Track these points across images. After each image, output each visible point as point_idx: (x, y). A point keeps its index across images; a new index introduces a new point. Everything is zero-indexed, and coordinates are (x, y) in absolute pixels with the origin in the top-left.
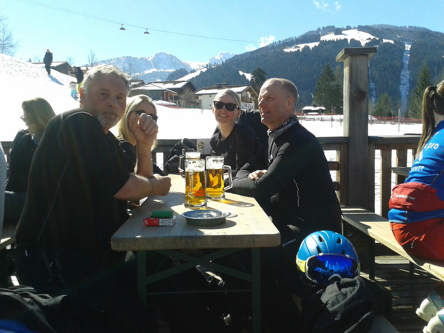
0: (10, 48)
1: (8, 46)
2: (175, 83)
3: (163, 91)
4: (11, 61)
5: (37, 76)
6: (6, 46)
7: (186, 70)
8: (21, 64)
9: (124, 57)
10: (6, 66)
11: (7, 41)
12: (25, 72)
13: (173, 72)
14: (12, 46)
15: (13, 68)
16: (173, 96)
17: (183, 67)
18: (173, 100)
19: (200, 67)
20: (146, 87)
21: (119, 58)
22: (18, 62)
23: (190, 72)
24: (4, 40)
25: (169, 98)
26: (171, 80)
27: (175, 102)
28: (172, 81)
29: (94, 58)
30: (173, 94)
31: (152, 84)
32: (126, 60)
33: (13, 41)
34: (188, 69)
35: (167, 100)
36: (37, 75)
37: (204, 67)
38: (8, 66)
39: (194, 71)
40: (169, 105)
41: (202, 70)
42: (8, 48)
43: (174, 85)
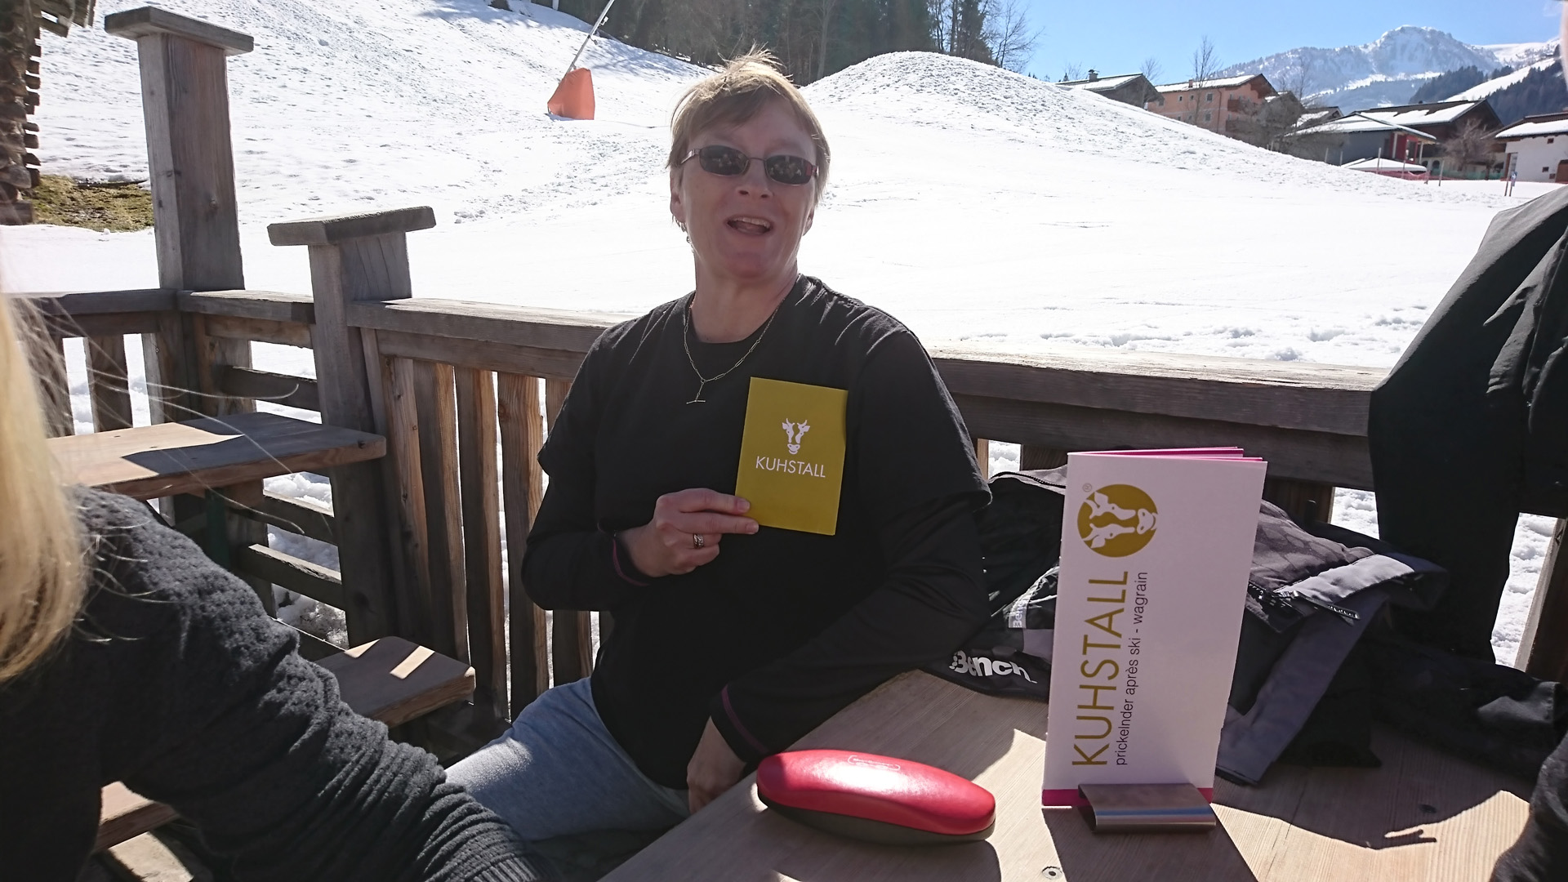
2: (1433, 109)
3: (1391, 132)
7: (1479, 70)
9: (1294, 52)
13: (1434, 78)
16: (1419, 146)
17: (1468, 63)
19: (1531, 57)
20: (1339, 125)
21: (1282, 55)
25: (1407, 151)
26: (1421, 102)
28: (1424, 103)
29: (1210, 57)
30: (1419, 139)
31: (1362, 114)
32: (1300, 58)
34: (1487, 66)
35: (1400, 157)
37: (1544, 57)
39: (1507, 71)
40: (1401, 172)
41: (1536, 66)
43: (1428, 114)
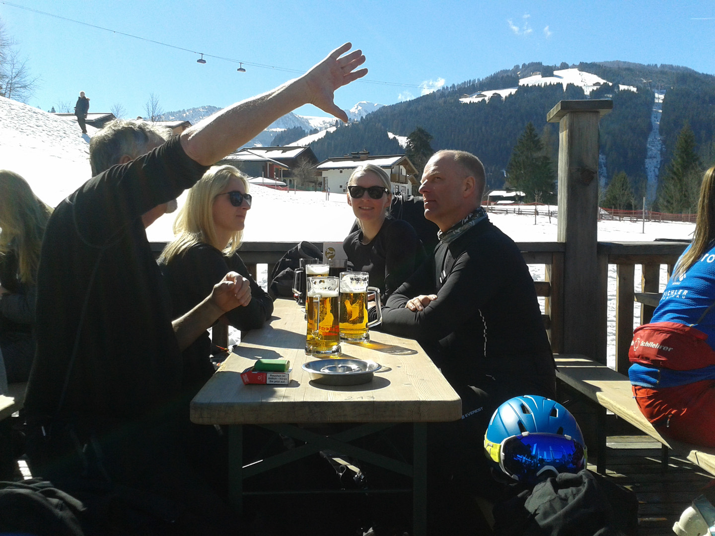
0: (22, 90)
1: (20, 86)
2: (285, 150)
3: (265, 162)
4: (23, 111)
5: (64, 135)
6: (16, 86)
7: (303, 129)
8: (40, 116)
9: (204, 108)
10: (16, 118)
11: (17, 79)
12: (45, 128)
13: (282, 131)
14: (25, 87)
15: (26, 122)
16: (281, 170)
17: (298, 125)
18: (280, 177)
19: (325, 125)
20: (237, 156)
21: (197, 108)
22: (34, 112)
23: (309, 132)
24: (13, 77)
25: (275, 173)
26: (278, 146)
27: (284, 181)
28: (280, 146)
29: (157, 108)
30: (280, 167)
31: (249, 150)
32: (207, 112)
33: (27, 78)
34: (307, 127)
35: (271, 177)
36: (64, 133)
37: (331, 125)
38: (17, 119)
39: (315, 131)
40: (274, 186)
41: (329, 130)
42: (18, 89)
43: (282, 152)
